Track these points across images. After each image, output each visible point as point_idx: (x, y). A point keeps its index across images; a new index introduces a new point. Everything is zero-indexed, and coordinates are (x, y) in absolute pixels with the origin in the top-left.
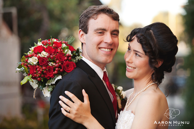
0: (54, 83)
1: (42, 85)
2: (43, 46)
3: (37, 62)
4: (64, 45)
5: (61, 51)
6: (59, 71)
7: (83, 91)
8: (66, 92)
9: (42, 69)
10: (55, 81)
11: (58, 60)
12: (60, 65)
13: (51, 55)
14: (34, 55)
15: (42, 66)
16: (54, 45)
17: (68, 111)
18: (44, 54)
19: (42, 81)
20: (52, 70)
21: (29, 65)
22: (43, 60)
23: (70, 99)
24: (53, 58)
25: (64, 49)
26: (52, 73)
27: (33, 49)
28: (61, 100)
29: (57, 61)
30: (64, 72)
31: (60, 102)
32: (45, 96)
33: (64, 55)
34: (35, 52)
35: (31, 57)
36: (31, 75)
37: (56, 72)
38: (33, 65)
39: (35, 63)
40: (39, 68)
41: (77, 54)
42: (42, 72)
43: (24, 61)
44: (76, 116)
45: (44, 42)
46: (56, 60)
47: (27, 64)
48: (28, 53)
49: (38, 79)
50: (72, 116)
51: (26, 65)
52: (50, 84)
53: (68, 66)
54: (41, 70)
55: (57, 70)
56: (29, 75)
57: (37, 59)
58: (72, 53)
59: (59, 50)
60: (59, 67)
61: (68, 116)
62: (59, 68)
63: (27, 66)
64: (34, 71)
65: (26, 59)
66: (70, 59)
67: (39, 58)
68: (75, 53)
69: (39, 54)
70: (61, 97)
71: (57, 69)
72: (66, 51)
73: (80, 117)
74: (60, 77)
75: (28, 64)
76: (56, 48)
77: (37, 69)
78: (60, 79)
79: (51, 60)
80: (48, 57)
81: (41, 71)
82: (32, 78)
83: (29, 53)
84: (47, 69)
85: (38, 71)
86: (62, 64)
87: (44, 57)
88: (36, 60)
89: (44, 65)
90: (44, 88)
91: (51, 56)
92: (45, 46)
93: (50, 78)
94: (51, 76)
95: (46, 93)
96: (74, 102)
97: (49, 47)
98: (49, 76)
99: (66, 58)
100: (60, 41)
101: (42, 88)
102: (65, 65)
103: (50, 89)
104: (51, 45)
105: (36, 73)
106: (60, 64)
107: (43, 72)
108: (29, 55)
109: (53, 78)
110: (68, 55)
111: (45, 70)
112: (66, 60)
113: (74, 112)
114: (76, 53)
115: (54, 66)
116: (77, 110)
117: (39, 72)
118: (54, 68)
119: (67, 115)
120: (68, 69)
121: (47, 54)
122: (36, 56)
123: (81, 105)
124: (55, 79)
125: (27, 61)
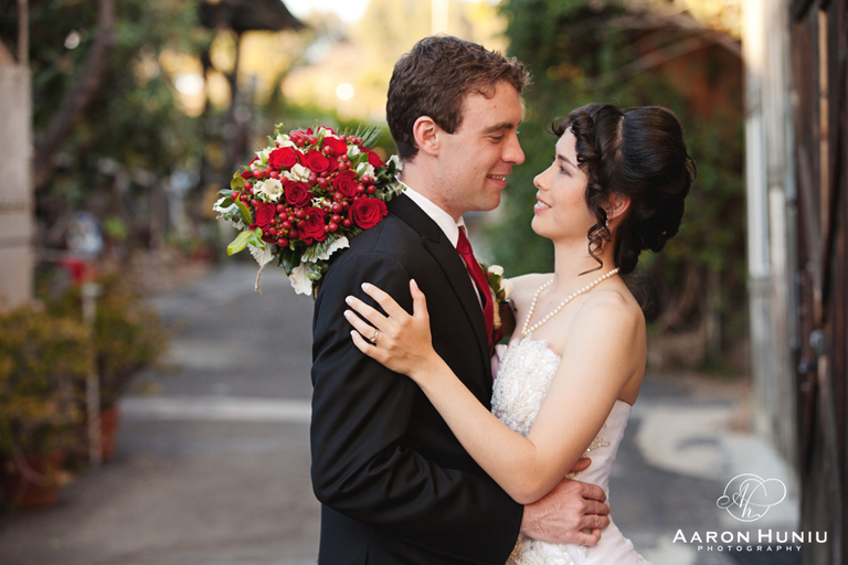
0: (327, 258)
1: (289, 261)
2: (296, 148)
3: (279, 195)
4: (354, 150)
5: (348, 167)
6: (340, 223)
7: (413, 282)
8: (367, 287)
9: (295, 216)
10: (330, 253)
11: (340, 192)
12: (343, 207)
13: (318, 175)
14: (272, 174)
15: (293, 207)
16: (327, 148)
17: (373, 340)
18: (300, 173)
19: (293, 249)
20: (322, 220)
21: (254, 201)
22: (298, 188)
23: (376, 306)
24: (327, 185)
25: (354, 161)
26: (322, 228)
27: (268, 157)
28: (350, 308)
29: (338, 196)
30: (354, 226)
31: (348, 313)
32: (298, 293)
33: (355, 177)
34: (271, 165)
35: (261, 179)
36: (259, 230)
37: (332, 226)
38: (267, 203)
39: (274, 197)
40: (284, 211)
41: (389, 176)
42: (294, 224)
43: (237, 188)
44: (395, 353)
45: (299, 138)
46: (334, 191)
47: (249, 196)
48: (252, 166)
49: (280, 241)
50: (381, 354)
51: (245, 200)
52: (315, 261)
53: (364, 210)
54: (290, 218)
55: (334, 222)
56: (253, 228)
57: (280, 185)
58: (376, 172)
59: (341, 165)
60: (343, 212)
61: (370, 355)
62: (340, 214)
63: (249, 203)
64: (269, 219)
65: (246, 183)
66: (373, 193)
67: (286, 183)
68: (383, 173)
69: (287, 172)
70: (350, 300)
71: (335, 218)
72: (361, 166)
73: (405, 357)
74: (343, 243)
75: (252, 198)
76: (334, 155)
77: (278, 213)
78: (345, 248)
79: (319, 190)
80: (313, 183)
81: (290, 222)
82: (264, 238)
83: (256, 165)
84: (308, 217)
85: (282, 221)
86: (350, 203)
87: (300, 182)
88: (276, 187)
89: (299, 205)
90: (294, 270)
91: (322, 180)
92: (300, 150)
93: (314, 243)
94: (316, 236)
95: (299, 281)
96: (387, 315)
97: (312, 152)
98: (311, 235)
99: (360, 188)
100: (342, 137)
101: (291, 269)
102: (358, 207)
103: (316, 274)
104: (318, 148)
105: (274, 225)
106: (345, 203)
107: (296, 222)
108: (256, 173)
109: (323, 242)
110: (366, 179)
111: (302, 218)
112: (362, 193)
113: (390, 342)
114: (387, 174)
115: (328, 207)
116: (398, 338)
117: (285, 224)
118: (326, 215)
119: (369, 351)
120: (365, 219)
121: (309, 171)
122: (278, 178)
123: (408, 325)
124: (328, 246)
125: (248, 189)
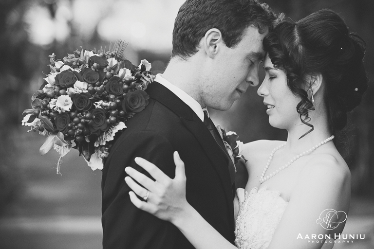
0: (112, 139)
2: (72, 69)
3: (70, 106)
4: (113, 61)
5: (112, 75)
6: (117, 115)
7: (176, 154)
8: (139, 160)
9: (85, 118)
10: (113, 135)
11: (112, 94)
13: (94, 85)
14: (61, 91)
15: (82, 112)
16: (95, 65)
17: (145, 198)
18: (80, 87)
19: (88, 141)
20: (104, 117)
21: (52, 114)
22: (82, 98)
25: (115, 68)
26: (105, 122)
27: (54, 80)
28: (128, 175)
31: (127, 179)
33: (120, 80)
34: (59, 86)
36: (61, 134)
38: (62, 113)
39: (67, 109)
40: (77, 117)
43: (37, 107)
44: (161, 207)
46: (108, 94)
47: (48, 111)
49: (78, 138)
50: (151, 208)
53: (133, 100)
54: (82, 120)
55: (114, 115)
57: (69, 99)
58: (133, 73)
59: (107, 74)
60: (118, 107)
61: (143, 209)
64: (67, 124)
67: (73, 97)
68: (138, 73)
69: (71, 88)
70: (128, 170)
71: (113, 112)
72: (121, 71)
73: (168, 209)
76: (100, 69)
77: (72, 119)
81: (82, 123)
82: (65, 138)
83: (47, 88)
84: (94, 117)
85: (77, 123)
87: (82, 93)
88: (67, 101)
89: (86, 110)
91: (97, 88)
92: (76, 70)
93: (102, 133)
94: (103, 127)
97: (84, 70)
98: (98, 128)
99: (125, 87)
100: (101, 54)
104: (87, 66)
106: (118, 101)
107: (86, 122)
109: (107, 132)
111: (90, 118)
113: (157, 200)
114: (141, 73)
115: (106, 106)
116: (164, 197)
117: (80, 125)
118: (107, 111)
121: (86, 84)
122: (66, 94)
123: (170, 186)
